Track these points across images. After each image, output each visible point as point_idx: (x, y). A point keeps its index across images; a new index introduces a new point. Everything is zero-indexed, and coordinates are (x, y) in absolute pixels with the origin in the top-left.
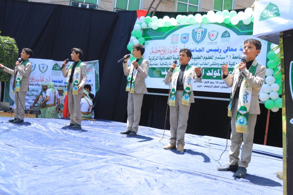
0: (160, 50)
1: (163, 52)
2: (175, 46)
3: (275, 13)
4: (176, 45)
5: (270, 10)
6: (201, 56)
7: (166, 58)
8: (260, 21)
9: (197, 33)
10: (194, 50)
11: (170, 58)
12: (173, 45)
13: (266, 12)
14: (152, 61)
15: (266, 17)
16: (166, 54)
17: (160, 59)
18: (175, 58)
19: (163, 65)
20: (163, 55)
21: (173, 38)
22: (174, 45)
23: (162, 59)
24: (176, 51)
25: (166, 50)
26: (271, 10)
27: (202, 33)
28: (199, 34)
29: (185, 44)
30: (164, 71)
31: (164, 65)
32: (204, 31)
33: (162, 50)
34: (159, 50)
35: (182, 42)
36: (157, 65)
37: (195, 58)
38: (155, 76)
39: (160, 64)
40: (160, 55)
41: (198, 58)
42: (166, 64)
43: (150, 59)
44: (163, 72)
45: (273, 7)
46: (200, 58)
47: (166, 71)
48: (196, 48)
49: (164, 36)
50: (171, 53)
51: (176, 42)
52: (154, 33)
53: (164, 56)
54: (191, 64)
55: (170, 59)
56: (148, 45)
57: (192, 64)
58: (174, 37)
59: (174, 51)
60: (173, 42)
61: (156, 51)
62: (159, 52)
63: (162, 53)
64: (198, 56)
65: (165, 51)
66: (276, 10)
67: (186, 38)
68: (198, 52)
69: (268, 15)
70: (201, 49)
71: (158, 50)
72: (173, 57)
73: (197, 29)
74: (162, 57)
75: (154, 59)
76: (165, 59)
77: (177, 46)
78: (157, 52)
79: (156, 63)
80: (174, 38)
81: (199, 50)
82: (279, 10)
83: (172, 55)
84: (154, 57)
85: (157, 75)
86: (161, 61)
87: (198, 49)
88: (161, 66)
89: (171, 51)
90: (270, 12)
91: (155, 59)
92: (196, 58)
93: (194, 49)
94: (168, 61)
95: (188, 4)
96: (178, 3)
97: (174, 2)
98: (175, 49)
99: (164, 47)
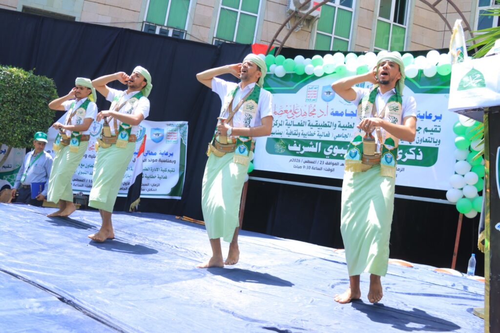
0: (287, 111)
1: (292, 114)
2: (313, 106)
3: (480, 82)
4: (313, 103)
5: (472, 78)
6: (354, 124)
7: (297, 124)
10: (343, 114)
11: (303, 124)
12: (308, 103)
13: (466, 79)
15: (466, 87)
16: (296, 117)
17: (286, 125)
18: (311, 124)
19: (290, 134)
20: (291, 119)
21: (308, 93)
22: (311, 103)
23: (291, 125)
24: (313, 113)
25: (297, 111)
26: (474, 78)
29: (330, 103)
30: (292, 145)
31: (293, 134)
33: (291, 111)
34: (285, 111)
35: (325, 100)
36: (281, 134)
37: (344, 127)
38: (277, 151)
39: (287, 134)
40: (287, 119)
41: (348, 127)
42: (296, 133)
44: (290, 146)
45: (477, 74)
46: (352, 126)
47: (295, 144)
48: (346, 110)
49: (294, 89)
50: (304, 116)
51: (313, 99)
52: (278, 82)
54: (337, 135)
55: (303, 126)
57: (339, 135)
58: (311, 90)
59: (310, 113)
60: (309, 98)
61: (281, 112)
62: (286, 114)
63: (290, 115)
64: (349, 123)
65: (296, 113)
67: (331, 94)
68: (349, 117)
69: (470, 84)
70: (355, 112)
71: (283, 110)
72: (308, 123)
74: (289, 121)
75: (276, 125)
76: (294, 125)
77: (315, 106)
78: (282, 114)
79: (280, 131)
80: (311, 93)
81: (352, 113)
83: (307, 118)
84: (277, 121)
85: (280, 151)
86: (288, 129)
87: (349, 112)
89: (305, 112)
91: (278, 125)
92: (346, 127)
93: (342, 112)
94: (300, 129)
95: (333, 36)
96: (317, 33)
97: (310, 32)
98: (312, 110)
99: (294, 106)
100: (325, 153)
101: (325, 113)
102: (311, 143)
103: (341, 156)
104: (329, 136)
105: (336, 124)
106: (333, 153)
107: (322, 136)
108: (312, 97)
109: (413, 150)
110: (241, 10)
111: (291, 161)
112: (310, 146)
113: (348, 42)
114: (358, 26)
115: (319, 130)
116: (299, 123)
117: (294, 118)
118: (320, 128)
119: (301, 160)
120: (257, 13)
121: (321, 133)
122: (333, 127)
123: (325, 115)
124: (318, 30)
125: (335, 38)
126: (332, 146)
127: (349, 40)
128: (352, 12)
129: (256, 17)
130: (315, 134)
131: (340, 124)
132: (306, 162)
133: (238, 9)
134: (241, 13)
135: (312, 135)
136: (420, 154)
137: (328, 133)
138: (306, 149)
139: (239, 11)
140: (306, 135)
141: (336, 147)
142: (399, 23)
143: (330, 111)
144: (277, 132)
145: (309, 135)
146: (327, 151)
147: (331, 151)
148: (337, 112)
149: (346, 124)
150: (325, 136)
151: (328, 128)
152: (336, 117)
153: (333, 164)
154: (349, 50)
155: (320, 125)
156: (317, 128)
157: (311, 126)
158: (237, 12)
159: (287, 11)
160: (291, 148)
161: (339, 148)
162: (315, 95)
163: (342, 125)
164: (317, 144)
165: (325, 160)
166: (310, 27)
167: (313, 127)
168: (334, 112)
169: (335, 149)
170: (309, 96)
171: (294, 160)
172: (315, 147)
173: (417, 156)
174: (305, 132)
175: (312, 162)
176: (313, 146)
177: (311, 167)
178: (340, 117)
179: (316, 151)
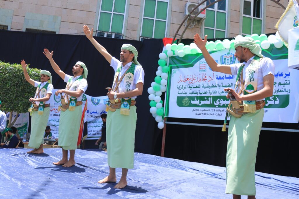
1: (192, 80)
2: (204, 74)
4: (205, 73)
6: (231, 84)
7: (195, 87)
9: (225, 60)
10: (224, 78)
11: (199, 86)
12: (201, 73)
14: (180, 89)
16: (195, 82)
17: (189, 88)
19: (192, 94)
20: (191, 84)
21: (200, 66)
22: (203, 73)
23: (192, 88)
24: (205, 79)
25: (195, 79)
27: (231, 59)
28: (228, 60)
30: (194, 100)
31: (194, 94)
32: (233, 56)
33: (191, 79)
34: (187, 79)
35: (211, 70)
36: (186, 94)
38: (184, 105)
39: (190, 93)
40: (189, 84)
42: (196, 93)
43: (179, 87)
46: (231, 85)
47: (196, 100)
49: (191, 64)
50: (200, 82)
51: (204, 69)
53: (193, 84)
54: (221, 92)
55: (199, 87)
56: (176, 73)
57: (222, 92)
58: (202, 64)
59: (203, 79)
60: (201, 70)
61: (185, 80)
62: (188, 81)
64: (228, 84)
68: (228, 80)
72: (202, 85)
73: (225, 55)
74: (191, 86)
75: (182, 88)
76: (194, 88)
77: (206, 74)
78: (186, 81)
79: (186, 92)
80: (202, 66)
81: (230, 77)
83: (201, 83)
84: (183, 85)
85: (186, 104)
86: (191, 91)
88: (190, 94)
89: (200, 79)
91: (184, 88)
92: (227, 86)
93: (223, 77)
94: (197, 89)
95: (215, 29)
96: (205, 28)
97: (200, 28)
98: (204, 77)
99: (193, 75)
100: (215, 104)
101: (213, 78)
102: (206, 98)
103: (226, 105)
104: (216, 93)
105: (220, 85)
106: (220, 104)
107: (212, 93)
108: (203, 68)
109: (272, 98)
110: (156, 18)
111: (193, 110)
112: (205, 100)
113: (225, 32)
114: (231, 21)
115: (209, 89)
116: (196, 86)
117: (193, 83)
118: (210, 88)
119: (200, 110)
120: (166, 19)
121: (211, 91)
122: (218, 87)
123: (213, 80)
124: (205, 26)
125: (216, 30)
126: (219, 100)
127: (226, 31)
128: (226, 13)
129: (166, 22)
130: (207, 92)
131: (223, 85)
132: (203, 111)
133: (154, 18)
134: (156, 20)
135: (205, 93)
136: (277, 100)
137: (215, 91)
138: (203, 102)
139: (155, 19)
140: (202, 93)
141: (222, 99)
142: (257, 17)
143: (216, 77)
144: (183, 93)
145: (204, 93)
146: (216, 103)
147: (219, 103)
148: (220, 77)
149: (226, 84)
150: (214, 93)
151: (215, 88)
152: (220, 80)
153: (221, 111)
154: (226, 37)
155: (210, 86)
156: (208, 88)
157: (204, 87)
158: (154, 20)
159: (184, 16)
160: (193, 102)
161: (224, 100)
162: (205, 67)
163: (224, 85)
164: (209, 99)
165: (216, 109)
166: (200, 25)
167: (206, 88)
168: (218, 77)
169: (221, 101)
170: (201, 68)
171: (196, 110)
172: (208, 101)
173: (276, 101)
174: (201, 92)
175: (207, 111)
176: (207, 100)
177: (207, 114)
178: (222, 80)
179: (209, 103)
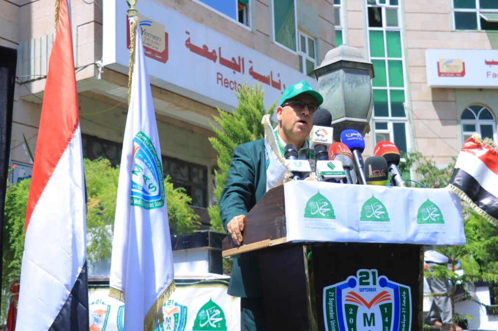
8: (306, 218)
26: (321, 206)
45: (324, 201)
66: (328, 208)
82: (334, 209)
90: (319, 207)
